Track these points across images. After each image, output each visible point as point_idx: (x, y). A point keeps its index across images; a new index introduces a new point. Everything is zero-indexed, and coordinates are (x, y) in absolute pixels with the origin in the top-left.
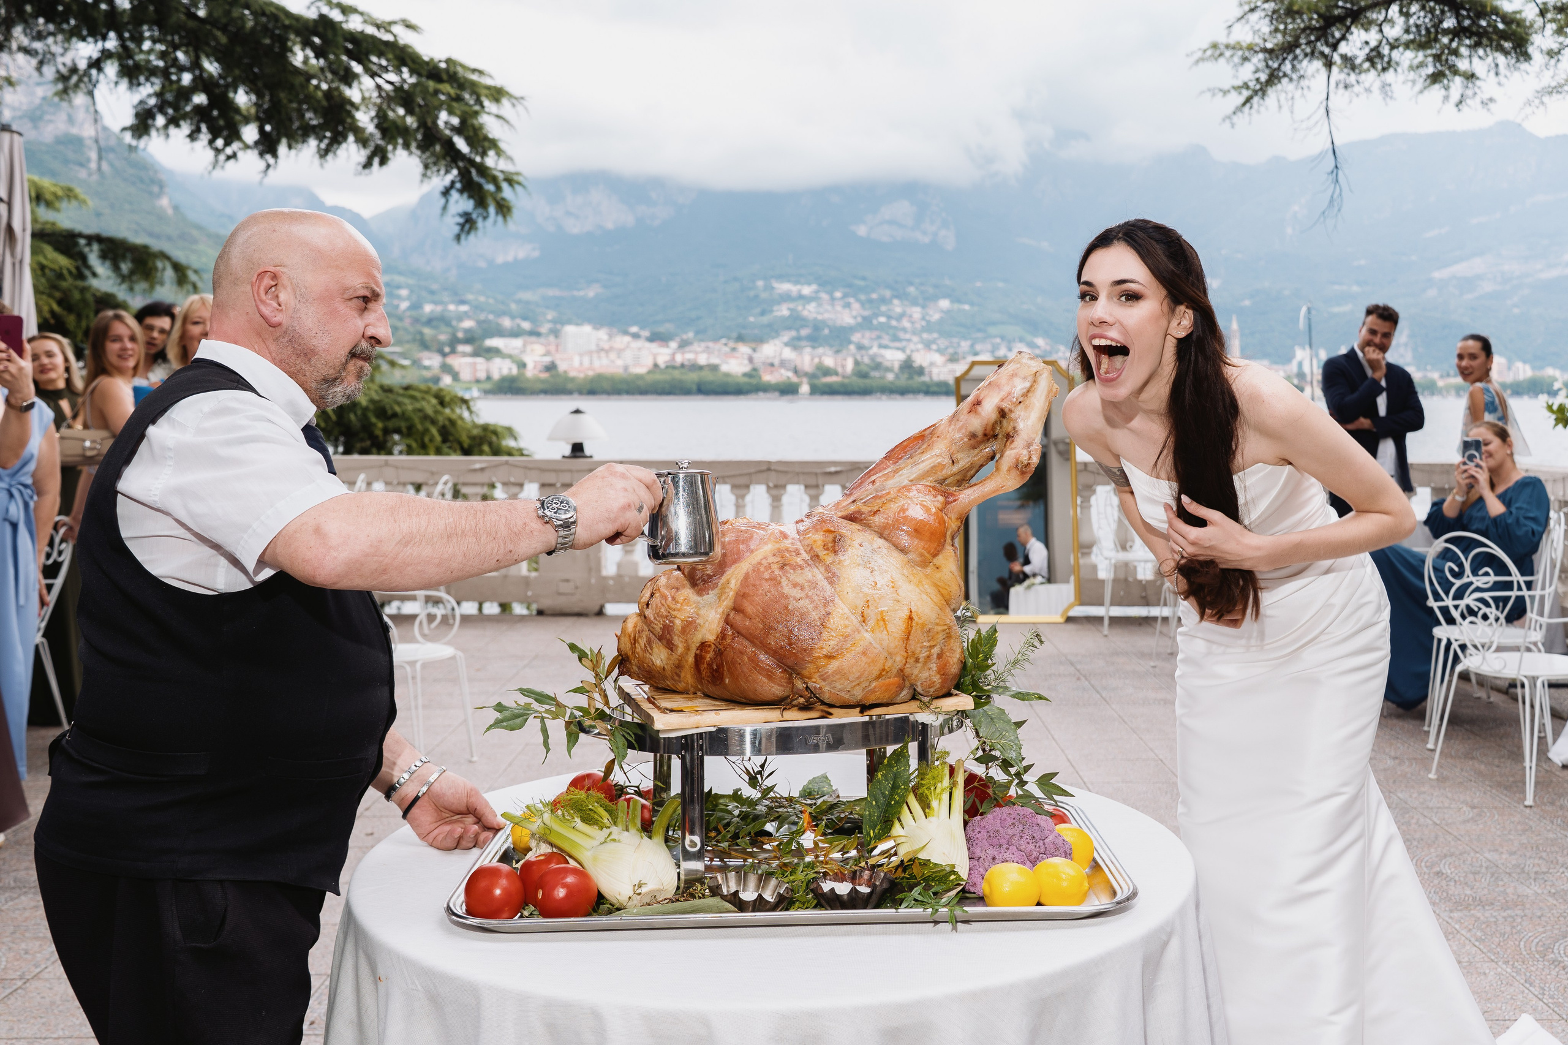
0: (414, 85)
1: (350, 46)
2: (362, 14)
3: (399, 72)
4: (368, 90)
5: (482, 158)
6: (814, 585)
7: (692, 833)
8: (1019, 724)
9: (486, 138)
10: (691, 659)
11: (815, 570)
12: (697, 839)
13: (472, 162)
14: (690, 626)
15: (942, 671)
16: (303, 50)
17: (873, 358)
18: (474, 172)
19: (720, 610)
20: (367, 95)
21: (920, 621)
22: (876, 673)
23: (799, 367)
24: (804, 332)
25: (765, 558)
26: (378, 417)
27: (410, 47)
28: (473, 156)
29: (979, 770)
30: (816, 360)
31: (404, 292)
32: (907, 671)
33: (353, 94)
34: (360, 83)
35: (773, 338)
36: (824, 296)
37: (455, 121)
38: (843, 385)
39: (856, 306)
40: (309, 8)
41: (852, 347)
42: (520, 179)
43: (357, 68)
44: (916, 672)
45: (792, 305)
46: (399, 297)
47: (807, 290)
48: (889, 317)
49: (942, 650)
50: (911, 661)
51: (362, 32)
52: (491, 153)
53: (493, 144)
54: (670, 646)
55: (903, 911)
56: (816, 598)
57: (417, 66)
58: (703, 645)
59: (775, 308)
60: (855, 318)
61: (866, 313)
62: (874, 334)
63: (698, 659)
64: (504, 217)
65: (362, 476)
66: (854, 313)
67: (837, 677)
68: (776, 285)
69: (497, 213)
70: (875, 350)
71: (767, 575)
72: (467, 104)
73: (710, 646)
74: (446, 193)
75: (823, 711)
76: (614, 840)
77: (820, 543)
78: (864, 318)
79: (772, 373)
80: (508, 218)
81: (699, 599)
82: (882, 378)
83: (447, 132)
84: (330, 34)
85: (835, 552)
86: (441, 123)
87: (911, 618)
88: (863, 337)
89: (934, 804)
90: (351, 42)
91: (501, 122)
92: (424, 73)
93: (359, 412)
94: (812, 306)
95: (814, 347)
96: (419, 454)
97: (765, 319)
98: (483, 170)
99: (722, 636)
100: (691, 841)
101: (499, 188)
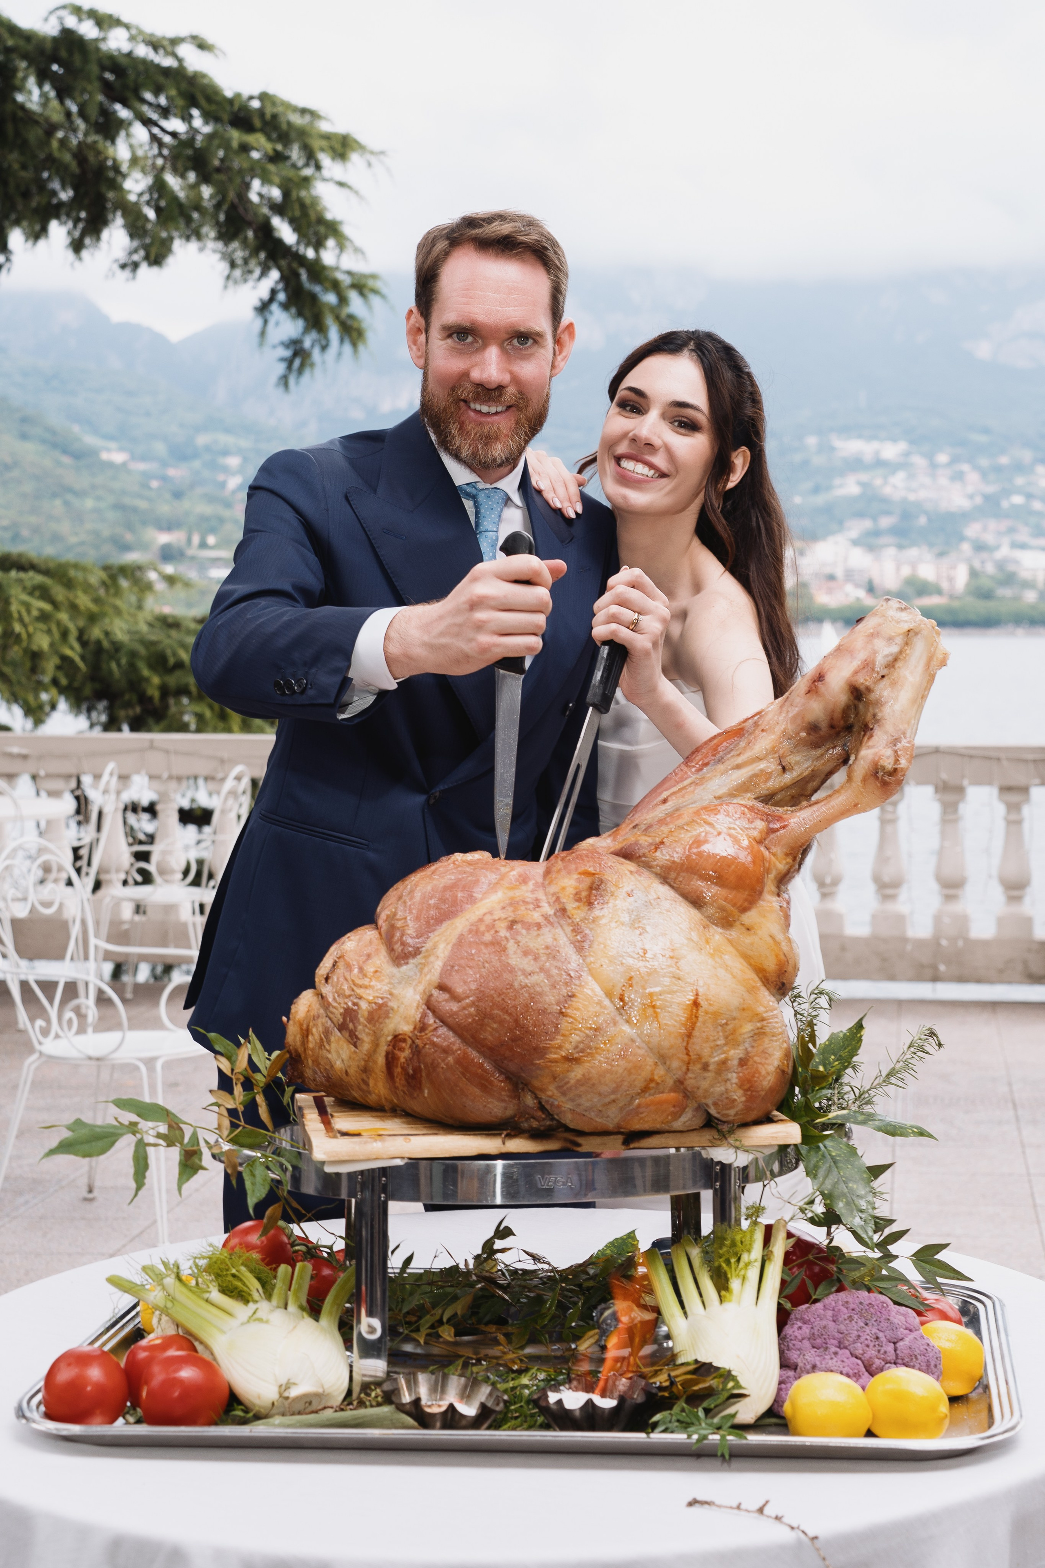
0: (210, 137)
1: (109, 76)
2: (127, 27)
3: (187, 118)
4: (141, 146)
5: (317, 251)
6: (552, 953)
7: (370, 1314)
8: (877, 1171)
9: (321, 220)
10: (381, 1060)
11: (559, 931)
12: (376, 1323)
13: (301, 260)
14: (379, 1013)
15: (748, 1085)
16: (40, 85)
17: (1001, 565)
18: (304, 275)
19: (421, 988)
20: (140, 153)
21: (711, 1009)
22: (640, 1084)
23: (877, 581)
24: (885, 522)
25: (490, 913)
26: (152, 667)
27: (204, 76)
28: (301, 249)
29: (817, 1235)
30: (906, 571)
31: (233, 461)
32: (690, 1083)
33: (121, 151)
34: (128, 135)
35: (832, 533)
36: (919, 461)
37: (276, 193)
38: (950, 611)
39: (973, 477)
40: (46, 20)
41: (966, 547)
42: (378, 285)
43: (124, 113)
44: (704, 1084)
45: (864, 477)
46: (226, 469)
47: (891, 451)
48: (1029, 496)
49: (747, 1053)
50: (697, 1068)
51: (129, 54)
52: (331, 243)
53: (333, 229)
54: (354, 1039)
55: (657, 1437)
56: (554, 971)
57: (213, 107)
58: (397, 1039)
59: (837, 481)
60: (971, 497)
61: (990, 489)
62: (1004, 525)
63: (391, 1060)
64: (354, 345)
65: (111, 766)
66: (970, 489)
67: (582, 1089)
68: (838, 443)
69: (342, 341)
70: (1004, 552)
71: (488, 937)
72: (294, 166)
73: (404, 1040)
74: (263, 308)
75: (566, 1140)
76: (260, 1320)
77: (571, 891)
78: (987, 498)
79: (830, 591)
80: (361, 348)
81: (394, 970)
82: (1017, 599)
83: (265, 210)
84: (77, 60)
85: (590, 904)
86: (254, 197)
87: (696, 1004)
88: (985, 529)
89: (735, 1284)
90: (112, 71)
91: (344, 192)
92: (226, 117)
93: (124, 661)
94: (899, 479)
95: (900, 547)
96: (215, 730)
97: (820, 500)
98: (317, 271)
99: (422, 1027)
100: (370, 1326)
101: (343, 300)
